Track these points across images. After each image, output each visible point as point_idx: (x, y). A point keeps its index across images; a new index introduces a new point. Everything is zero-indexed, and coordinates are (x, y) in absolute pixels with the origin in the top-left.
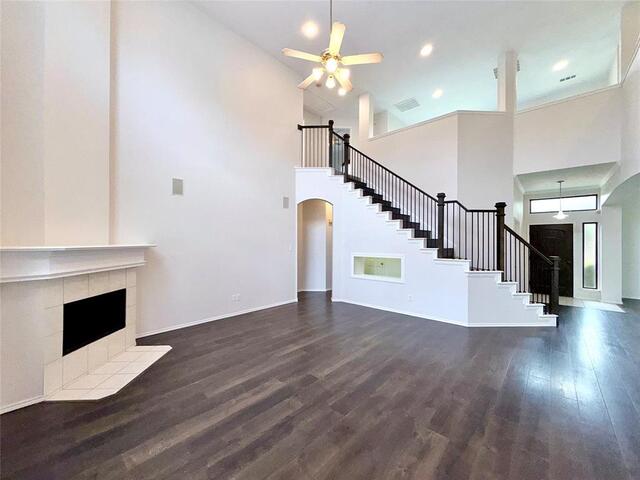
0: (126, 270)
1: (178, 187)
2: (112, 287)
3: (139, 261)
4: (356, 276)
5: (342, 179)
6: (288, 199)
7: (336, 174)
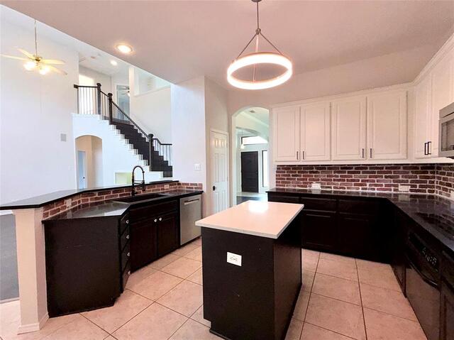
5: (108, 122)
6: (65, 135)
7: (105, 119)
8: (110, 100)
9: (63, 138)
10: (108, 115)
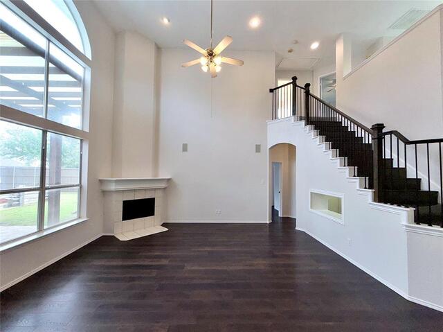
0: (155, 189)
1: (185, 148)
2: (148, 196)
3: (163, 185)
4: (312, 210)
5: (303, 122)
6: (260, 145)
7: (301, 120)
8: (308, 93)
9: (258, 149)
10: (303, 114)
